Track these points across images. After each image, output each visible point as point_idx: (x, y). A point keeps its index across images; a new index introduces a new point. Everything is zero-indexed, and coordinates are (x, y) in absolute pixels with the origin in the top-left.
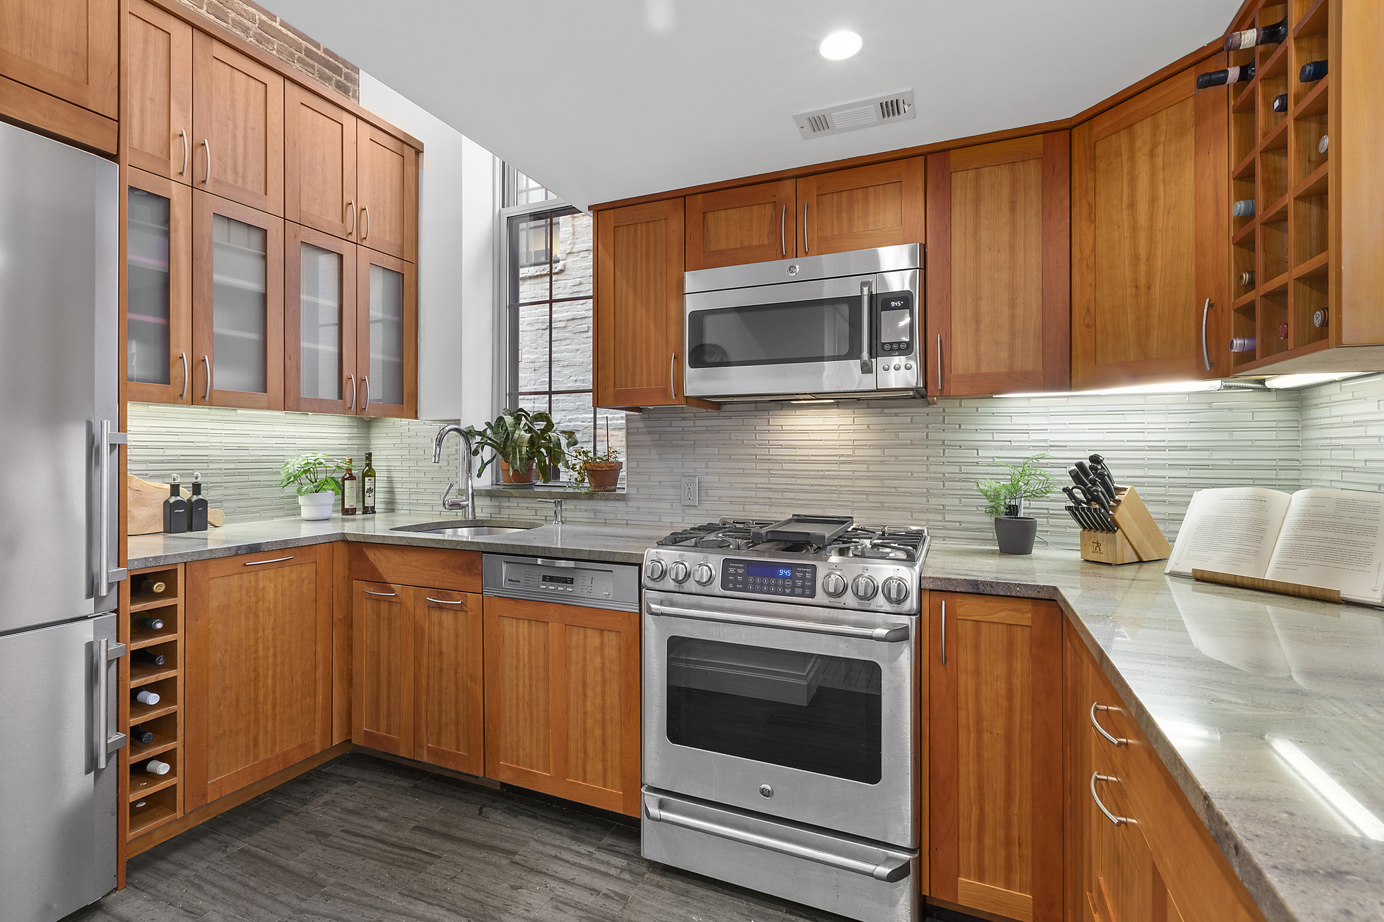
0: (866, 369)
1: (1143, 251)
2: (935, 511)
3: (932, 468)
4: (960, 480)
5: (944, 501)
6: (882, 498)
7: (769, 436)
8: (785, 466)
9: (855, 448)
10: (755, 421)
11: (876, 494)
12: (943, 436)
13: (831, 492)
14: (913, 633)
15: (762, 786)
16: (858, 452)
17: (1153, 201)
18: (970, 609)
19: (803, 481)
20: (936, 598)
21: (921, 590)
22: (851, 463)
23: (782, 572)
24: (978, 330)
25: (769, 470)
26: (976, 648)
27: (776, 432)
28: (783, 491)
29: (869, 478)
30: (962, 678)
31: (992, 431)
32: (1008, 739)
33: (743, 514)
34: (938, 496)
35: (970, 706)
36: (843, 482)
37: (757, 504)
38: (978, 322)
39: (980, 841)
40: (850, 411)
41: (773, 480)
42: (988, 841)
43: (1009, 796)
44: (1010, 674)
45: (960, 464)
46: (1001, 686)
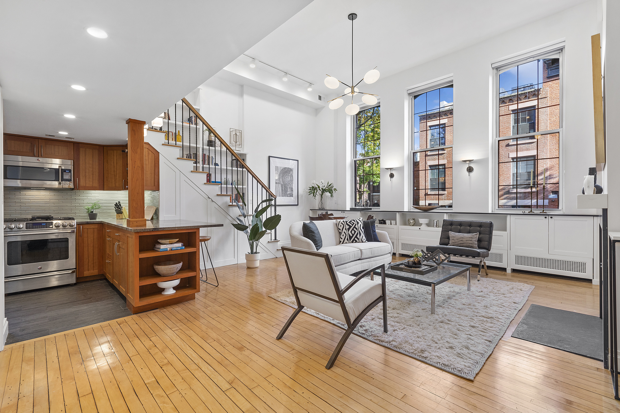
0: (60, 184)
1: (115, 170)
2: (73, 213)
3: (72, 204)
4: (80, 207)
5: (75, 211)
6: (58, 211)
7: (20, 196)
8: (26, 204)
9: (50, 200)
10: (15, 192)
11: (57, 210)
12: (75, 197)
13: (43, 210)
14: (75, 231)
15: (38, 268)
16: (51, 201)
17: (117, 163)
18: (86, 226)
19: (33, 208)
20: (79, 226)
21: (77, 224)
22: (49, 203)
23: (43, 224)
24: (86, 178)
25: (21, 205)
26: (87, 233)
27: (22, 195)
28: (25, 211)
29: (55, 207)
30: (85, 238)
31: (87, 197)
32: (93, 247)
33: (10, 217)
34: (74, 210)
35: (86, 243)
36: (46, 208)
37: (16, 214)
38: (86, 177)
39: (88, 265)
40: (49, 191)
41: (22, 208)
42: (90, 264)
43: (93, 256)
44: (94, 236)
45: (79, 203)
46: (92, 238)
